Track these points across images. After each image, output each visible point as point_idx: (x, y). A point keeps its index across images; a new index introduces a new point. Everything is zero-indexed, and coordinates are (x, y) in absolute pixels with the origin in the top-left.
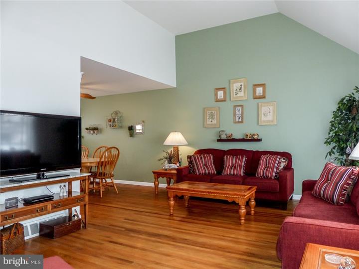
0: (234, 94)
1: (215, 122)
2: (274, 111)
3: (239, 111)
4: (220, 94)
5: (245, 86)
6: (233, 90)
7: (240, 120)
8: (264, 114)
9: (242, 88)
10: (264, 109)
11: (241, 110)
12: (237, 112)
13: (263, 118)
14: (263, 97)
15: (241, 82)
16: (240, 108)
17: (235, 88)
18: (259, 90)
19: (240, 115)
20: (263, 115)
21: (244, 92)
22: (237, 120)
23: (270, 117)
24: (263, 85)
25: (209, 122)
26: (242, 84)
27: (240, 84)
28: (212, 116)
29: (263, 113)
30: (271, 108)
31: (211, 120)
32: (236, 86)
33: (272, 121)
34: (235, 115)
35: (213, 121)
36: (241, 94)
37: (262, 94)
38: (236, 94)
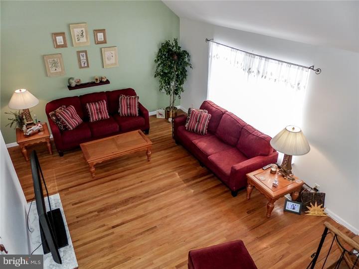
0: (77, 40)
1: (59, 70)
2: (116, 55)
3: (83, 57)
4: (60, 40)
5: (86, 31)
6: (74, 35)
7: (86, 65)
8: (108, 58)
9: (84, 34)
10: (107, 54)
11: (85, 56)
12: (82, 58)
13: (107, 62)
14: (105, 42)
15: (81, 28)
16: (84, 54)
17: (76, 34)
18: (100, 36)
19: (85, 61)
20: (107, 60)
21: (87, 38)
22: (83, 66)
23: (113, 61)
24: (103, 31)
25: (53, 70)
26: (83, 29)
27: (81, 29)
28: (55, 64)
29: (106, 57)
30: (113, 52)
31: (54, 68)
32: (76, 31)
33: (115, 64)
34: (79, 60)
35: (57, 69)
36: (83, 40)
37: (103, 40)
38: (78, 40)
